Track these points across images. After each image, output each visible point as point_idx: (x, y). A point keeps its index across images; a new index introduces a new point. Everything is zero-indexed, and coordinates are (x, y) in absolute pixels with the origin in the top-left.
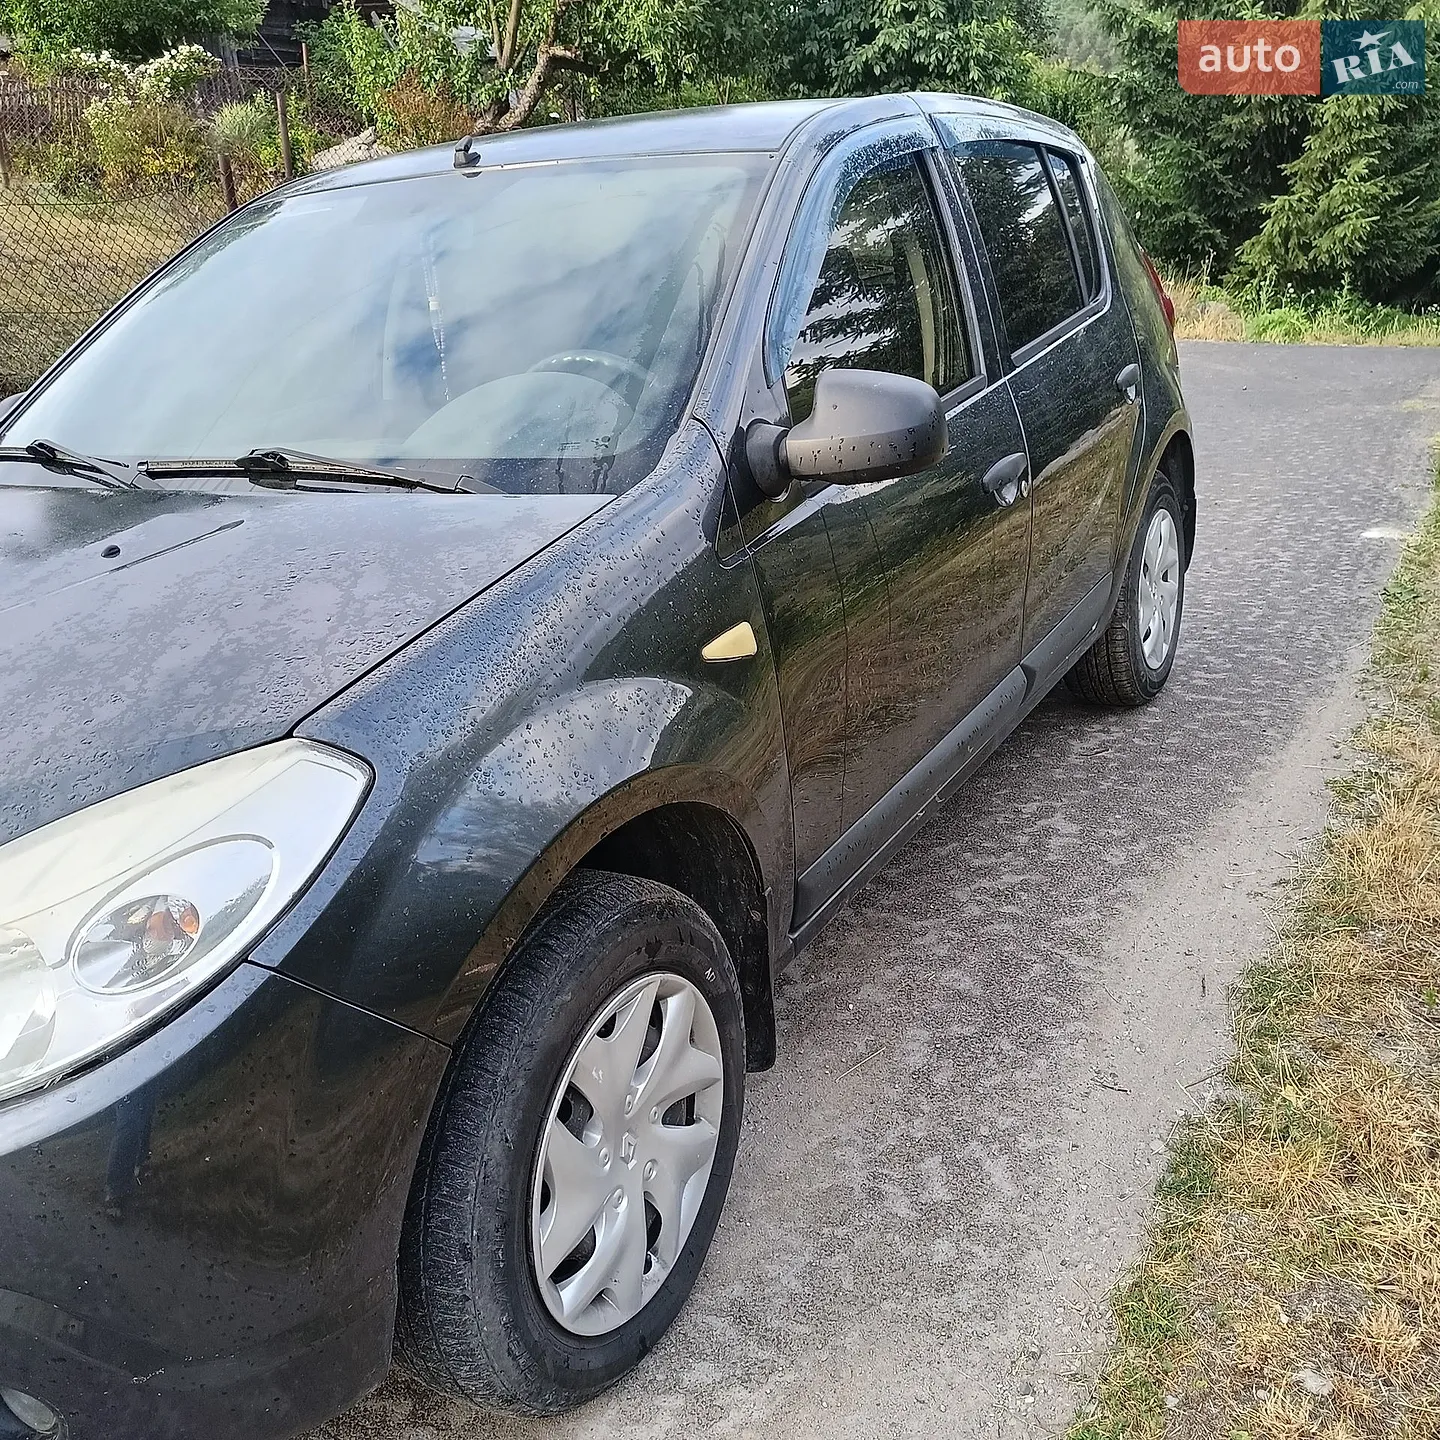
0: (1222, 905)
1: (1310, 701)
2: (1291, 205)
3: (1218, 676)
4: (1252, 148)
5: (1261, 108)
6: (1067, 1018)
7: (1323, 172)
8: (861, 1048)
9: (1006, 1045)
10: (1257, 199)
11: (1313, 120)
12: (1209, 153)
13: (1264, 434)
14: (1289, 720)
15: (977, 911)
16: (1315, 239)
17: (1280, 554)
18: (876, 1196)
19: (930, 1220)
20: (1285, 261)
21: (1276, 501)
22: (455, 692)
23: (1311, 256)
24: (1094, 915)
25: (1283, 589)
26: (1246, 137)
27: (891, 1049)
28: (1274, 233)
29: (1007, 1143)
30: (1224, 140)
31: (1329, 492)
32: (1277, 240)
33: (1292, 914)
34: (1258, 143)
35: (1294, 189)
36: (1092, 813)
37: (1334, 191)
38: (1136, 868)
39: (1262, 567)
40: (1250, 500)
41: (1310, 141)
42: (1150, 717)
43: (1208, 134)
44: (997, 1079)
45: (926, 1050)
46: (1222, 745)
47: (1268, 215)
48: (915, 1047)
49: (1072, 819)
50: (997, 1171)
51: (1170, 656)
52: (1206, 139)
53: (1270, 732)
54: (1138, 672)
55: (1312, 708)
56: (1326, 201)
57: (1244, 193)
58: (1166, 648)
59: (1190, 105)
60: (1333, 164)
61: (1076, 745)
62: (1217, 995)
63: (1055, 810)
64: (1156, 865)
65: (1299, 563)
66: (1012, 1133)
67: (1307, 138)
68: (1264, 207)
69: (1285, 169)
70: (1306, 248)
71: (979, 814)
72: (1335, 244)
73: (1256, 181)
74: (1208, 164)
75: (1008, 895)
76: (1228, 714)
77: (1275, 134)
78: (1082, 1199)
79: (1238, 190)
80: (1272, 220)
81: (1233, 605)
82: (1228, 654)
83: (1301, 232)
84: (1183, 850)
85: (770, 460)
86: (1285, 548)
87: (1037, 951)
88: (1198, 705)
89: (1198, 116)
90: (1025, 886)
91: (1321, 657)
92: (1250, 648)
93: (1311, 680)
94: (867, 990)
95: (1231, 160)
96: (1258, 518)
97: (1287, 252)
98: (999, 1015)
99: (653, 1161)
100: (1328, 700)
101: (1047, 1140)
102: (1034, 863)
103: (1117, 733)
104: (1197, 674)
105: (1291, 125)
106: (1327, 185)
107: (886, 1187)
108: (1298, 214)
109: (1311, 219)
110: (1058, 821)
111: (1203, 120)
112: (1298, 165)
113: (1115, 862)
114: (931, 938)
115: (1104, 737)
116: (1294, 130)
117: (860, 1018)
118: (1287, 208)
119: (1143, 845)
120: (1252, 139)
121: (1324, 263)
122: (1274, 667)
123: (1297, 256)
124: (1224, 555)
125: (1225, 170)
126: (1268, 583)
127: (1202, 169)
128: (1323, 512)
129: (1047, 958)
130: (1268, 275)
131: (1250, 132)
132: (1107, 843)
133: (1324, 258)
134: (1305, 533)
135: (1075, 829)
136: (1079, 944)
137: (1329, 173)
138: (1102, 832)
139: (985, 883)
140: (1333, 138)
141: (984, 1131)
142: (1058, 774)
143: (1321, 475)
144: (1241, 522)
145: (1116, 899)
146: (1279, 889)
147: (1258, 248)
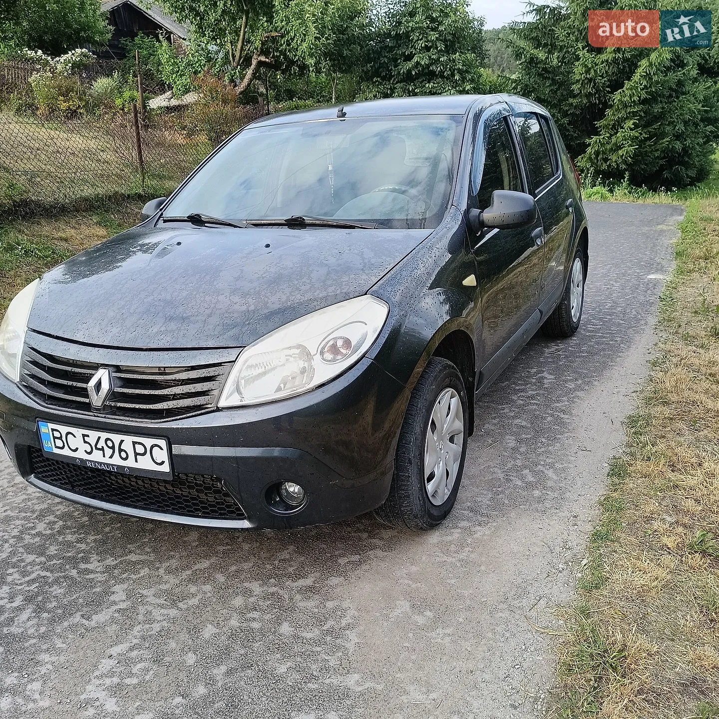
0: (614, 399)
1: (636, 335)
2: (600, 140)
3: (597, 327)
4: (581, 113)
5: (586, 96)
6: (564, 432)
7: (614, 125)
8: (490, 442)
9: (543, 440)
10: (583, 137)
11: (609, 101)
12: (562, 116)
13: (599, 238)
14: (628, 342)
15: (522, 402)
16: (610, 156)
17: (615, 284)
18: (508, 480)
19: (529, 486)
20: (597, 165)
21: (609, 264)
22: (406, 285)
23: (608, 163)
24: (566, 403)
25: (618, 297)
26: (579, 108)
27: (502, 442)
28: (592, 153)
29: (551, 466)
30: (569, 110)
31: (631, 261)
32: (593, 156)
33: (640, 401)
34: (584, 111)
35: (601, 133)
36: (558, 371)
37: (619, 134)
38: (579, 388)
39: (608, 289)
40: (598, 264)
41: (608, 112)
42: (574, 340)
43: (562, 107)
44: (543, 449)
45: (514, 442)
46: (604, 350)
47: (589, 145)
48: (511, 442)
49: (551, 374)
50: (550, 473)
51: (580, 318)
52: (560, 109)
53: (622, 345)
54: (570, 322)
55: (637, 337)
56: (615, 139)
57: (578, 134)
58: (578, 314)
59: (553, 93)
60: (618, 122)
61: (547, 350)
62: (617, 424)
63: (543, 372)
64: (587, 388)
65: (623, 287)
66: (553, 463)
67: (607, 110)
68: (587, 141)
69: (597, 124)
70: (606, 160)
71: (514, 373)
72: (618, 158)
73: (583, 129)
74: (562, 121)
75: (532, 397)
76: (604, 340)
77: (591, 107)
78: (581, 479)
79: (575, 132)
80: (591, 147)
81: (599, 302)
82: (600, 319)
83: (604, 153)
84: (596, 383)
85: (477, 221)
86: (616, 282)
87: (548, 414)
88: (592, 337)
89: (557, 98)
90: (538, 394)
91: (638, 321)
92: (608, 317)
93: (635, 328)
94: (487, 426)
95: (572, 119)
96: (603, 271)
97: (598, 161)
98: (539, 432)
99: (447, 452)
100: (643, 335)
101: (566, 465)
102: (540, 388)
103: (561, 346)
104: (589, 326)
105: (599, 104)
106: (615, 131)
107: (512, 478)
108: (603, 145)
109: (608, 147)
110: (545, 374)
111: (559, 100)
112: (603, 122)
113: (571, 387)
114: (506, 410)
115: (557, 347)
116: (601, 106)
117: (488, 434)
118: (598, 142)
119: (580, 382)
120: (582, 109)
121: (614, 167)
122: (620, 324)
123: (602, 163)
124: (592, 284)
125: (570, 123)
126: (612, 295)
127: (559, 123)
128: (630, 268)
129: (552, 416)
130: (590, 172)
131: (581, 106)
132: (566, 381)
133: (614, 164)
134: (624, 276)
135: (552, 377)
136: (564, 412)
137: (617, 126)
138: (564, 378)
139: (522, 394)
140: (618, 110)
141: (542, 463)
142: (542, 360)
143: (626, 254)
144: (596, 272)
145: (574, 398)
146: (634, 394)
147: (585, 160)
